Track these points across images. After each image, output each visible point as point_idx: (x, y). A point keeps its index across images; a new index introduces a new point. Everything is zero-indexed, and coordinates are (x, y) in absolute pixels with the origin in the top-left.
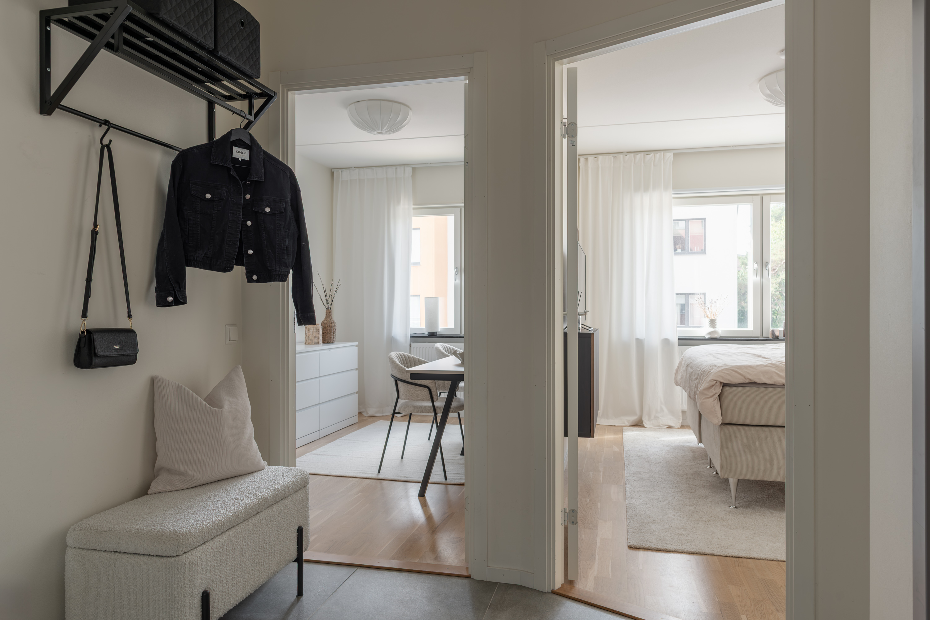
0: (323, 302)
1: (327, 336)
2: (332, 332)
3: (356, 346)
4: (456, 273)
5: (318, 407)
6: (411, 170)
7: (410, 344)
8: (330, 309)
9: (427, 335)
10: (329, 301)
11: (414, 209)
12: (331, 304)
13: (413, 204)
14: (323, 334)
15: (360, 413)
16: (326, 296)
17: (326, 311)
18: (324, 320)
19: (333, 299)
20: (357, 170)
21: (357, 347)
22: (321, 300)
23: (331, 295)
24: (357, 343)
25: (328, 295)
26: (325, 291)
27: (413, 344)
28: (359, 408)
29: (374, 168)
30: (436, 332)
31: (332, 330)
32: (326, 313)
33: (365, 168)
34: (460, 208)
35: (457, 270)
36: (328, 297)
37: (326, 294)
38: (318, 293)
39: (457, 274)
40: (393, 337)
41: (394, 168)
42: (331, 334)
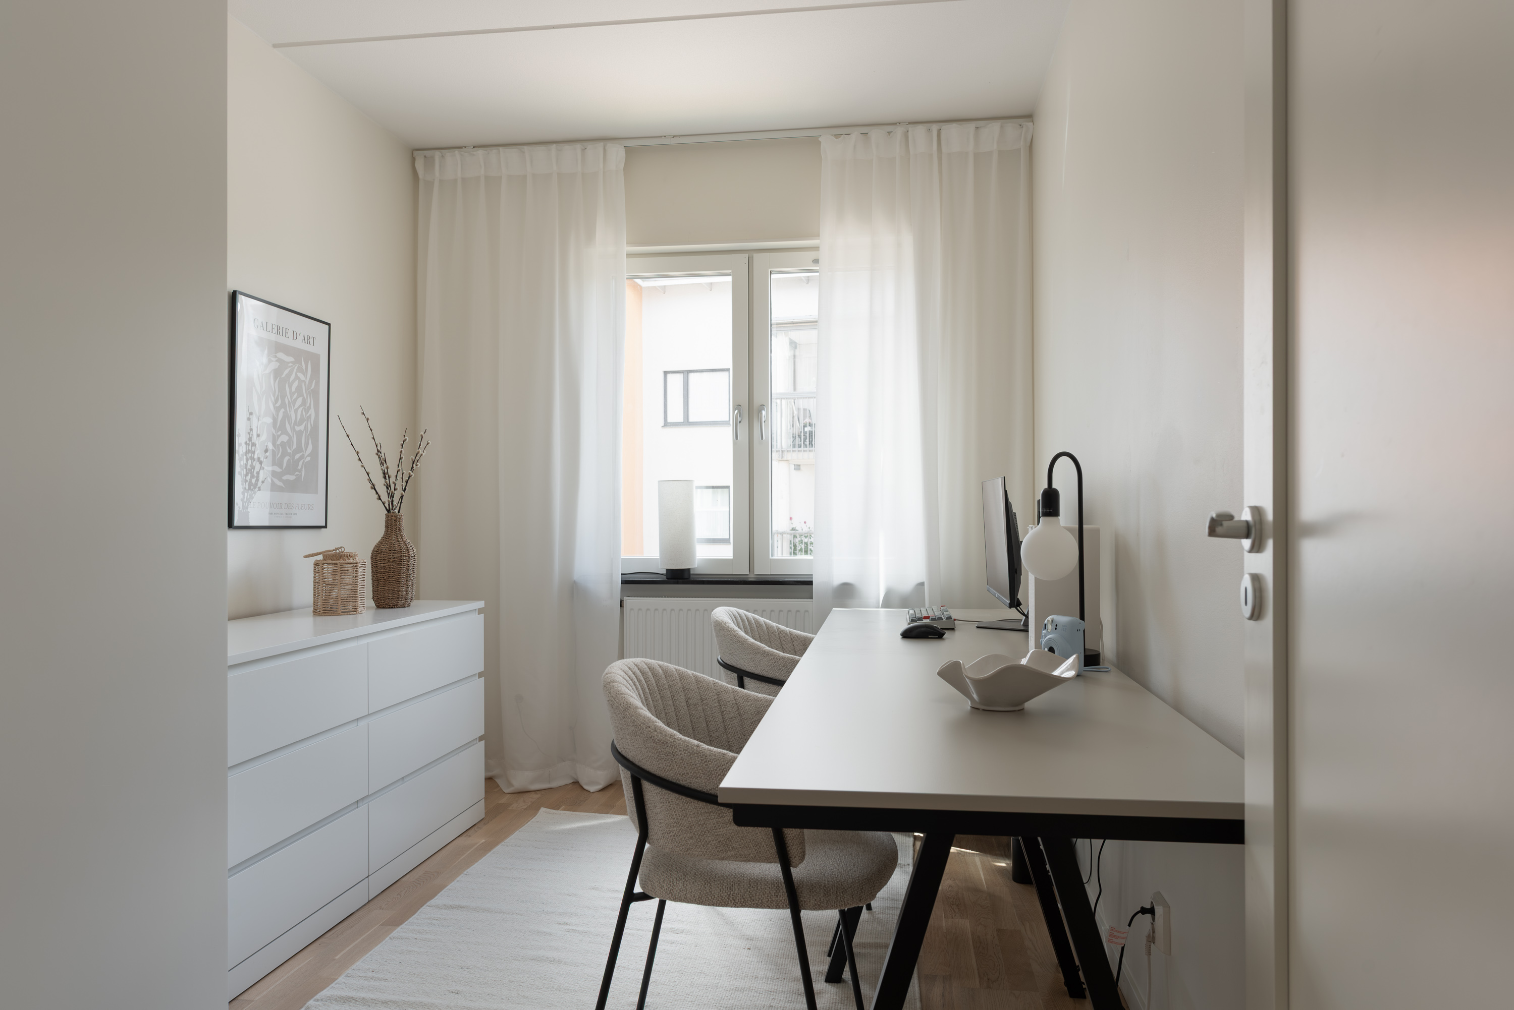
0: (377, 493)
1: (386, 588)
2: (404, 576)
3: (480, 611)
4: (739, 419)
5: (363, 808)
6: (622, 153)
7: (621, 602)
8: (397, 511)
9: (664, 578)
10: (395, 490)
11: (629, 255)
12: (402, 497)
13: (629, 243)
14: (376, 581)
15: (489, 780)
16: (386, 475)
17: (387, 516)
18: (380, 543)
19: (407, 482)
20: (480, 152)
21: (482, 615)
22: (370, 485)
23: (400, 473)
24: (481, 604)
25: (392, 472)
26: (383, 462)
27: (630, 602)
28: (487, 767)
29: (526, 148)
30: (689, 570)
31: (404, 570)
32: (387, 522)
33: (501, 149)
34: (747, 255)
35: (739, 412)
36: (393, 479)
37: (387, 468)
38: (362, 466)
39: (740, 422)
40: (575, 582)
41: (578, 146)
42: (398, 581)
